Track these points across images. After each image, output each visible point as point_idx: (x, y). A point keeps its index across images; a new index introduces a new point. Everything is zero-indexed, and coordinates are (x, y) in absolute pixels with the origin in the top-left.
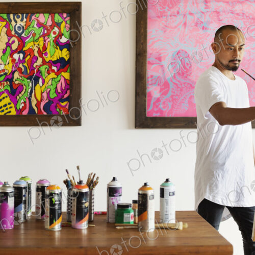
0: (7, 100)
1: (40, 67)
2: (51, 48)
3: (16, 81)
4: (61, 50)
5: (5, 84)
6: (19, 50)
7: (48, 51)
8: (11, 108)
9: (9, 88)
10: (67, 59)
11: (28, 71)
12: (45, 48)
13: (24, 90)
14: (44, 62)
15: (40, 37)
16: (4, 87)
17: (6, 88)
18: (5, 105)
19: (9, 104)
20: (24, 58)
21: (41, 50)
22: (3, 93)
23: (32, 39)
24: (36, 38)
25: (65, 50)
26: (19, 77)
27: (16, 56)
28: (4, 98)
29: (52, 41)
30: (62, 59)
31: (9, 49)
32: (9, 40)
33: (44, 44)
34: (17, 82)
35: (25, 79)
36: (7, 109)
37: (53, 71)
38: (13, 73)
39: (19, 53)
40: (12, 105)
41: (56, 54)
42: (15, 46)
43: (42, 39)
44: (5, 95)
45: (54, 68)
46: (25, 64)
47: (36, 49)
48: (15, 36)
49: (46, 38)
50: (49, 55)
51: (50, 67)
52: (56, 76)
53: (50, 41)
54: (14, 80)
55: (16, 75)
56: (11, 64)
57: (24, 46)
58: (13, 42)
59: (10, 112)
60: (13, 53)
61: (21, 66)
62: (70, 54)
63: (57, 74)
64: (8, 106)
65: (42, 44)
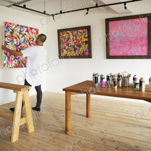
0: (74, 52)
2: (83, 39)
4: (86, 39)
5: (73, 48)
6: (76, 39)
11: (78, 45)
12: (82, 38)
13: (77, 50)
14: (82, 42)
20: (77, 41)
23: (78, 37)
27: (75, 41)
30: (86, 41)
32: (73, 37)
34: (75, 48)
35: (77, 47)
42: (74, 39)
45: (84, 44)
46: (77, 43)
47: (80, 39)
55: (75, 46)
56: (74, 43)
59: (74, 55)
60: (74, 40)
62: (88, 39)
65: (81, 37)
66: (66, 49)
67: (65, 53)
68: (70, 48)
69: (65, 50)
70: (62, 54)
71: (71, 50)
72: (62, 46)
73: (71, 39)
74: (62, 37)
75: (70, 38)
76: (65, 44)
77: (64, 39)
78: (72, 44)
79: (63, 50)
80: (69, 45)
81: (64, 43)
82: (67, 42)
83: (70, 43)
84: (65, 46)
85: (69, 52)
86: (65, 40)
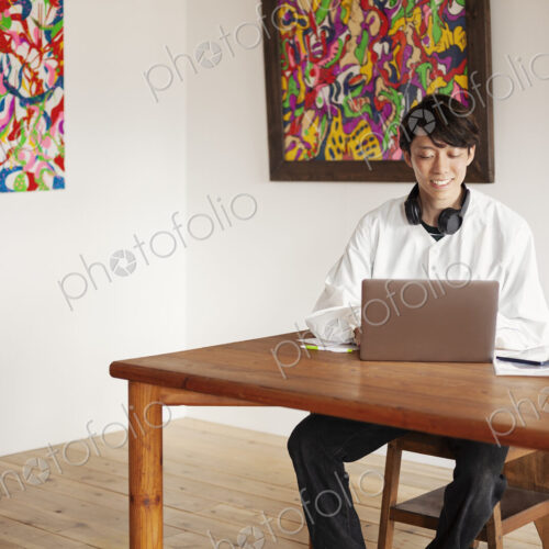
0: (368, 133)
1: (417, 67)
2: (433, 28)
3: (380, 94)
4: (452, 30)
5: (364, 102)
6: (383, 36)
7: (429, 34)
8: (374, 146)
9: (369, 110)
10: (462, 48)
11: (399, 76)
12: (424, 28)
13: (393, 113)
14: (425, 57)
15: (416, 6)
16: (361, 107)
17: (364, 109)
18: (365, 143)
19: (372, 139)
20: (391, 50)
21: (418, 32)
22: (360, 118)
23: (402, 13)
24: (408, 10)
25: (459, 29)
26: (384, 88)
27: (378, 48)
28: (362, 129)
29: (435, 13)
30: (454, 48)
31: (366, 35)
32: (365, 17)
33: (423, 21)
34: (381, 98)
35: (394, 92)
36: (368, 149)
37: (440, 73)
38: (374, 79)
39: (382, 42)
40: (376, 141)
41: (444, 39)
42: (375, 29)
43: (418, 10)
44: (364, 122)
45: (442, 68)
46: (394, 63)
47: (410, 31)
48: (374, 9)
49: (426, 7)
50: (431, 42)
51: (435, 66)
52: (444, 84)
53: (431, 14)
54: (377, 94)
55: (380, 84)
56: (370, 64)
57: (389, 28)
58: (372, 20)
59: (373, 155)
60: (373, 40)
61: (386, 66)
62: (467, 37)
63: (447, 79)
64: (370, 144)
65: (418, 20)
66: (320, 105)
67: (312, 140)
68: (342, 99)
69: (309, 115)
70: (293, 144)
71: (349, 114)
72: (293, 84)
73: (355, 28)
74: (290, 18)
75: (345, 27)
76: (309, 66)
77: (306, 33)
78: (356, 70)
79: (298, 113)
80: (341, 79)
81: (303, 65)
82: (325, 53)
83: (343, 63)
84: (312, 81)
85: (337, 133)
86: (313, 41)
